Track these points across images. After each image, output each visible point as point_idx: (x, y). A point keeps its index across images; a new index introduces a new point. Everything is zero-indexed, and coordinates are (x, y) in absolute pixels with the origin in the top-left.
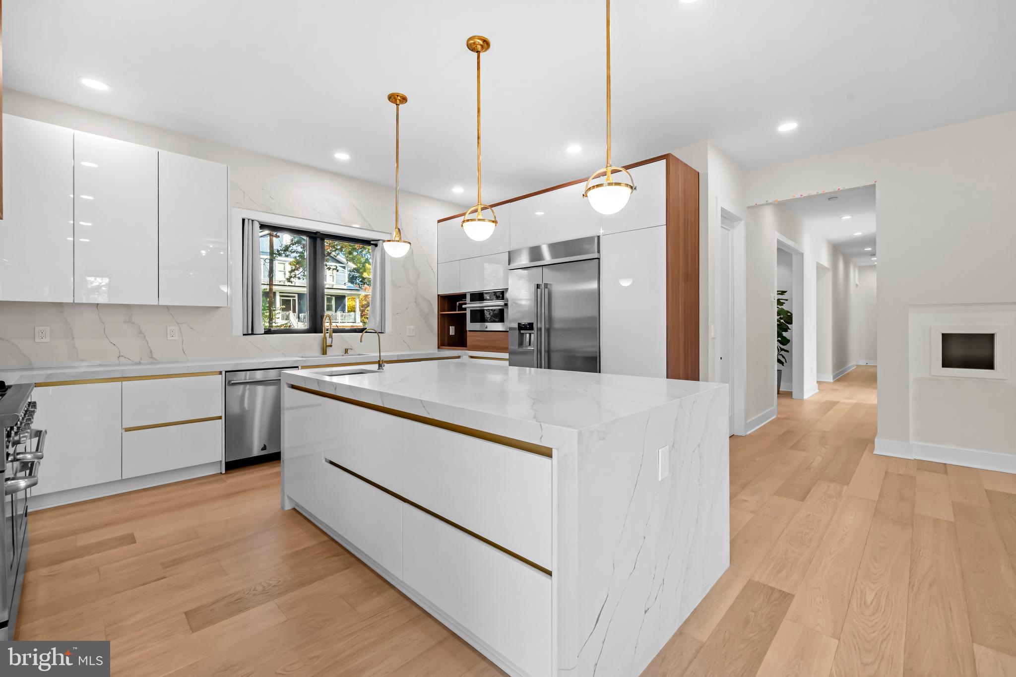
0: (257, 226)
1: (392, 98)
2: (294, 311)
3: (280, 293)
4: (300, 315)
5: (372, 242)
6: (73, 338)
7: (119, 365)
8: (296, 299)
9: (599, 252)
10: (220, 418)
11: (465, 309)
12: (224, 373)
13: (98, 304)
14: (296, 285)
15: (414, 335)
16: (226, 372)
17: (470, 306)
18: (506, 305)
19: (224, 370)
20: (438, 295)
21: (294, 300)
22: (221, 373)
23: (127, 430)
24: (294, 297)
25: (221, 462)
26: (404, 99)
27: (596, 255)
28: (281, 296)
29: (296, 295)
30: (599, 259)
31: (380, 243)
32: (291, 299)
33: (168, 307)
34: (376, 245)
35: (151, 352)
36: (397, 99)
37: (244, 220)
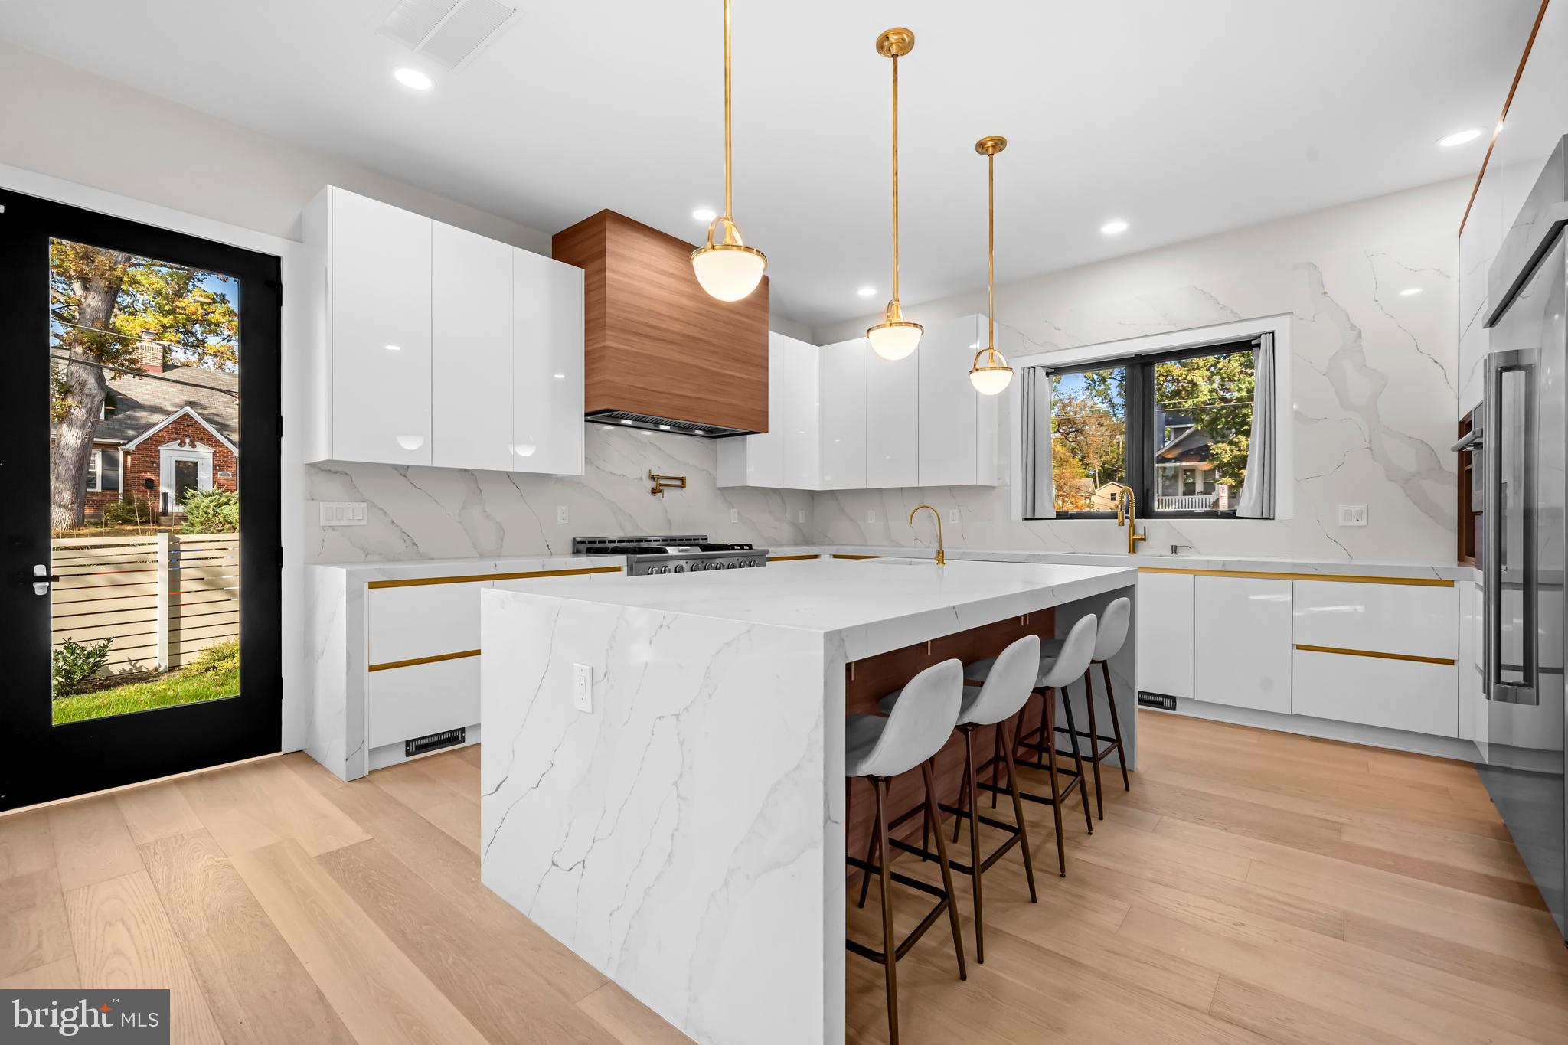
7: (915, 547)
13: (902, 488)
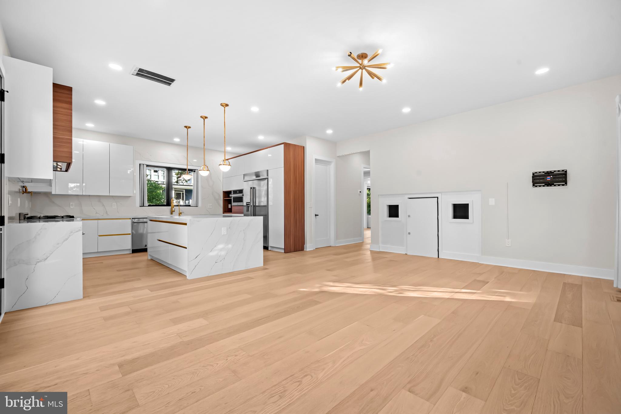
0: (145, 166)
1: (186, 127)
2: (183, 200)
3: (175, 189)
4: (186, 201)
5: (193, 170)
6: (81, 207)
8: (184, 192)
9: (268, 175)
10: (130, 234)
11: (231, 197)
12: (131, 219)
13: (89, 195)
14: (184, 185)
15: (211, 207)
16: (132, 218)
17: (233, 196)
18: (243, 195)
19: (131, 218)
20: (223, 191)
21: (183, 193)
22: (130, 219)
23: (100, 236)
24: (183, 191)
25: (130, 249)
26: (189, 127)
27: (266, 177)
28: (175, 191)
29: (184, 190)
30: (268, 178)
31: (196, 170)
32: (181, 192)
33: (112, 196)
34: (195, 171)
35: (107, 212)
36: (187, 127)
37: (140, 164)
